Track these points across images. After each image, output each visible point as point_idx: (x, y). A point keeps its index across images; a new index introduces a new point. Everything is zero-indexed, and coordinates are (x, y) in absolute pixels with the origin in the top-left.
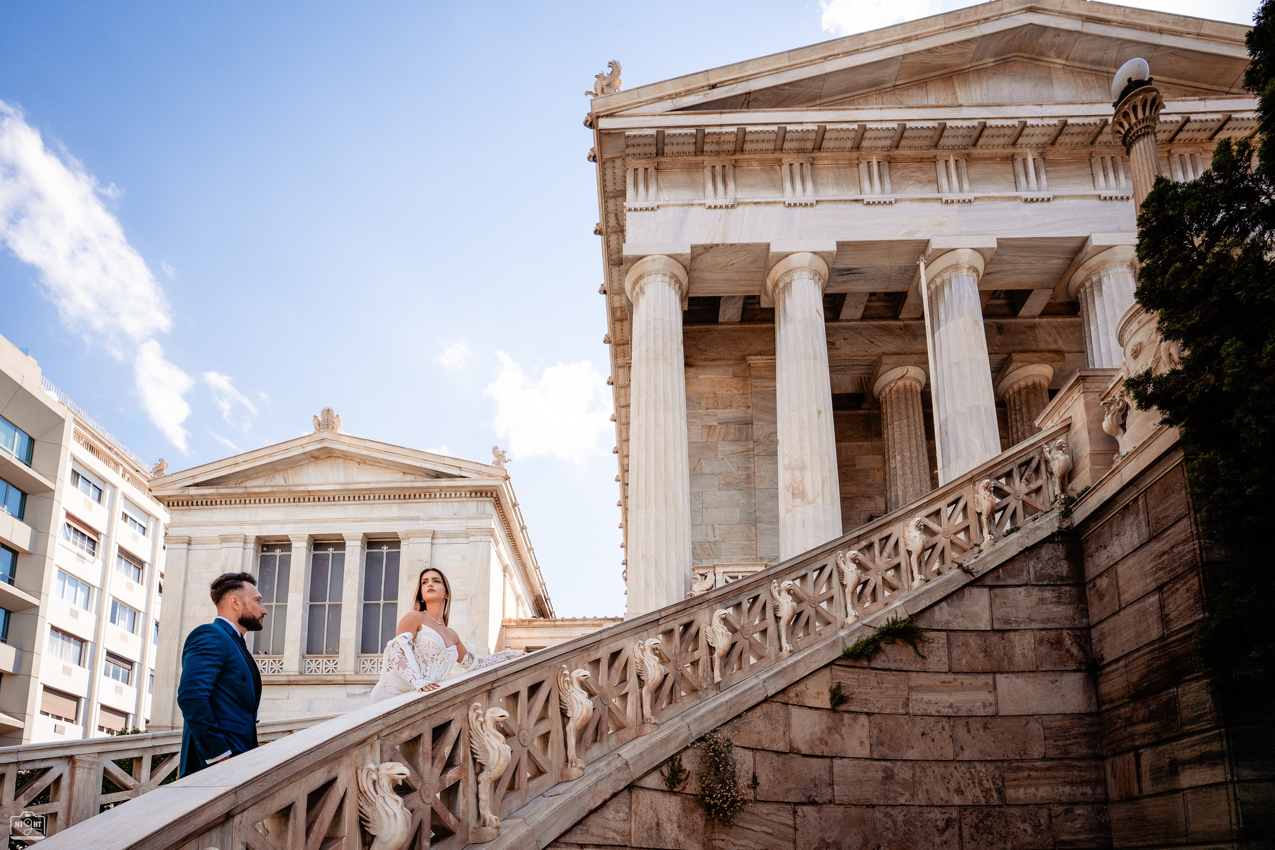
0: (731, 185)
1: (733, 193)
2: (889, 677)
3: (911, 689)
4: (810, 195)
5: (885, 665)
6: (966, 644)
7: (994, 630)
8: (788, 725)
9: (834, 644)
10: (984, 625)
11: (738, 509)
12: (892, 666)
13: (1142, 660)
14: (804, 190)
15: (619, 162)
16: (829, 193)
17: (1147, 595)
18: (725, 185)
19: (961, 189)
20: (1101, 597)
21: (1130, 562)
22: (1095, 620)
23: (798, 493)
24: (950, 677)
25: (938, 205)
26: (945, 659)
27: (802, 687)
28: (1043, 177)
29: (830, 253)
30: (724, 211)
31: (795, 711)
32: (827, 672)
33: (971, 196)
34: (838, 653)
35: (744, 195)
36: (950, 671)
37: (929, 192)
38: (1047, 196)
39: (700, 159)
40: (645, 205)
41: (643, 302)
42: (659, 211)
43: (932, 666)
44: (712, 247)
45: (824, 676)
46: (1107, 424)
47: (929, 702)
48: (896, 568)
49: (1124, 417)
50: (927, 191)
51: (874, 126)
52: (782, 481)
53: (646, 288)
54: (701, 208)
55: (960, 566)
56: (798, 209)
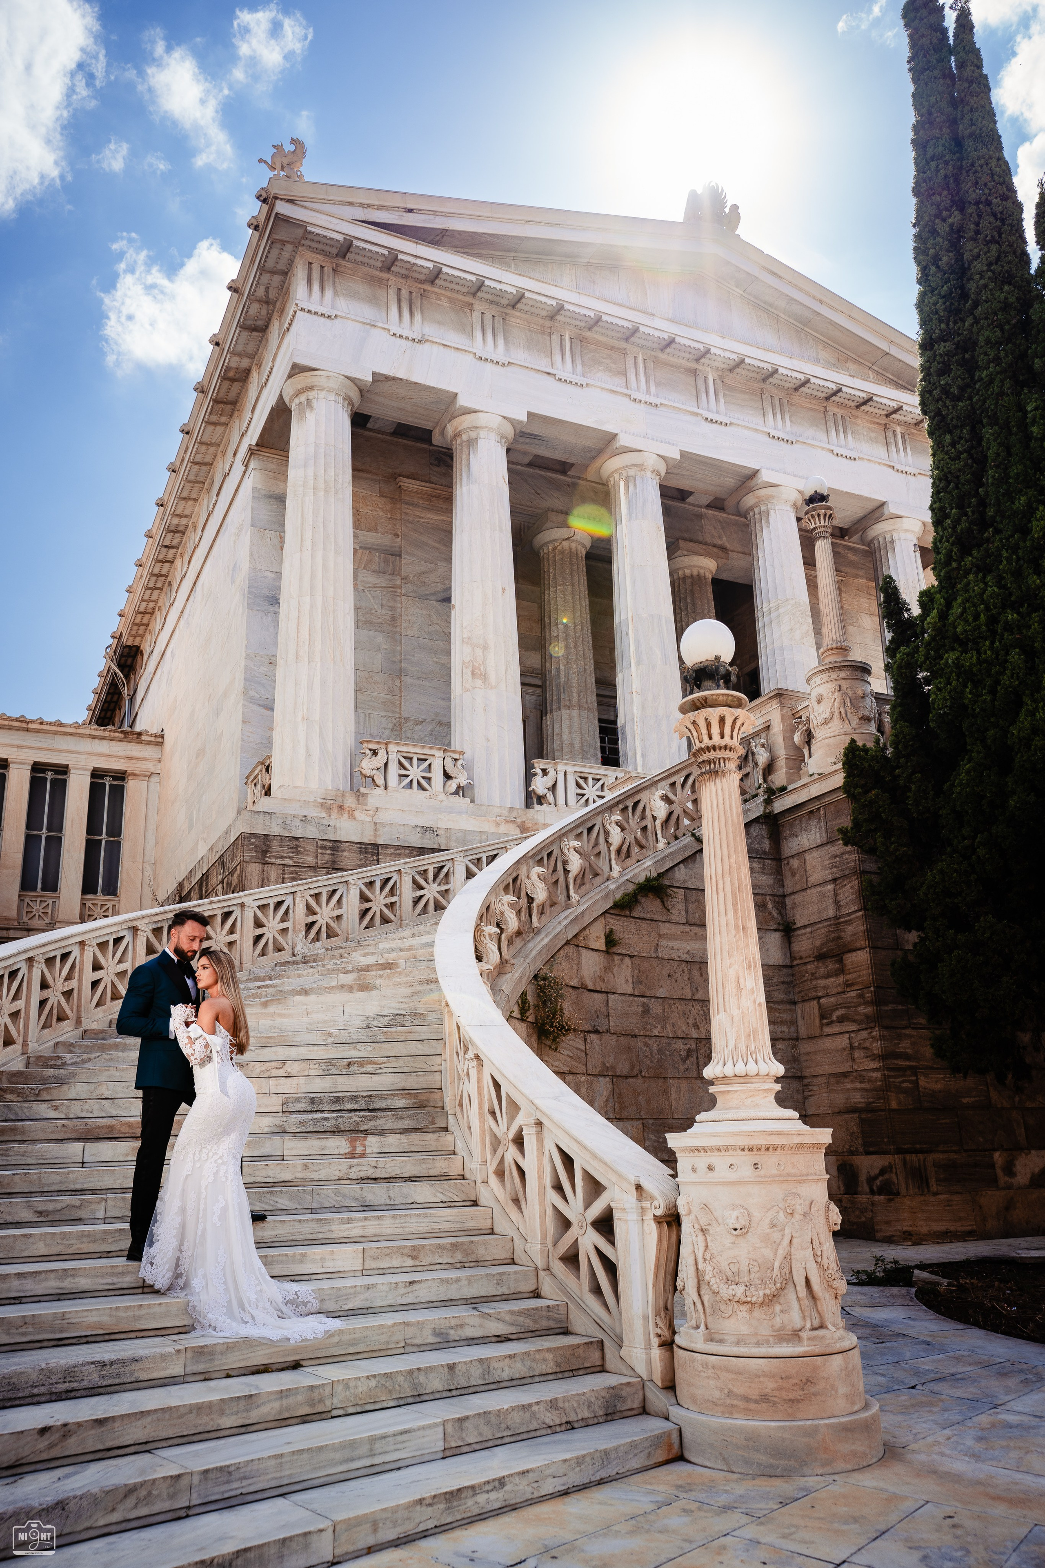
0: (418, 317)
1: (420, 326)
2: (645, 925)
3: (660, 936)
4: (500, 354)
5: (642, 915)
6: (698, 901)
8: (579, 964)
9: (607, 896)
12: (647, 916)
13: (823, 931)
14: (496, 346)
15: (289, 246)
16: (520, 355)
17: (825, 883)
18: (412, 315)
19: (648, 391)
20: (793, 874)
21: (815, 854)
22: (789, 891)
23: (478, 673)
25: (626, 400)
26: (683, 913)
27: (587, 932)
28: (722, 401)
29: (521, 422)
30: (410, 343)
31: (584, 952)
32: (602, 919)
33: (659, 401)
34: (610, 904)
35: (431, 330)
36: (687, 923)
38: (724, 421)
39: (385, 275)
40: (321, 310)
41: (310, 417)
42: (337, 321)
43: (675, 918)
44: (394, 379)
45: (601, 923)
46: (797, 738)
47: (673, 948)
48: (644, 829)
49: (809, 737)
50: (617, 383)
51: (572, 308)
52: (459, 654)
53: (315, 403)
54: (385, 333)
55: (693, 835)
56: (489, 365)
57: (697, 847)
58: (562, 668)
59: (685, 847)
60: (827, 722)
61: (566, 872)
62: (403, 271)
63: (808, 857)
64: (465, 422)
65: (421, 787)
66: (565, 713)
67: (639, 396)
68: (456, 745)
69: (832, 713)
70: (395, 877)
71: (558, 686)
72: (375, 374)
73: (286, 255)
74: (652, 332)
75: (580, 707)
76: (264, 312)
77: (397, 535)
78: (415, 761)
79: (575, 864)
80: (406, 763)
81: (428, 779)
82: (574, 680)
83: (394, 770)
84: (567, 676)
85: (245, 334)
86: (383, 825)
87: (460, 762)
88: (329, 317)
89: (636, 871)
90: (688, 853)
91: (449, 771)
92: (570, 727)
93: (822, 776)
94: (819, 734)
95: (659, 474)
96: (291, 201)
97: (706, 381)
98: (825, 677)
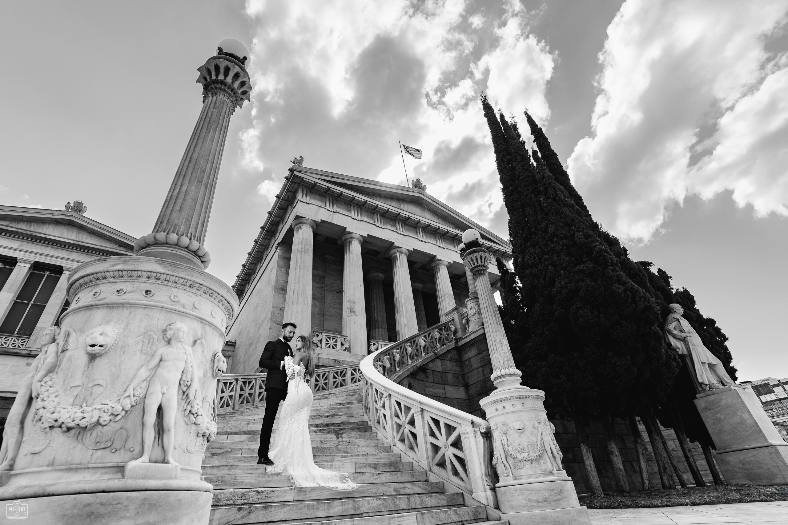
0: (335, 206)
1: (335, 208)
2: (420, 382)
3: (425, 386)
4: (359, 218)
5: (419, 378)
6: (437, 375)
7: (442, 372)
9: (408, 370)
10: (440, 370)
11: (317, 309)
12: (421, 379)
13: (479, 385)
14: (358, 216)
15: (297, 184)
16: (365, 219)
17: (479, 368)
18: (333, 205)
19: (403, 231)
20: (467, 367)
21: (474, 359)
22: (466, 372)
23: (352, 311)
24: (434, 384)
25: (396, 233)
26: (432, 378)
28: (424, 236)
29: (365, 237)
30: (332, 213)
33: (405, 234)
34: (409, 373)
35: (338, 210)
36: (434, 382)
37: (394, 229)
38: (425, 241)
39: (325, 194)
40: (306, 201)
41: (301, 231)
42: (310, 205)
43: (430, 380)
44: (327, 222)
45: (406, 379)
46: (463, 322)
47: (430, 391)
48: (417, 350)
49: (468, 322)
51: (380, 207)
52: (345, 305)
53: (303, 227)
54: (325, 209)
55: (434, 352)
56: (356, 221)
57: (435, 356)
58: (376, 315)
59: (431, 356)
60: (474, 315)
61: (395, 361)
62: (331, 193)
63: (472, 360)
64: (349, 236)
65: (333, 348)
66: (377, 330)
67: (400, 232)
68: (344, 333)
69: (476, 312)
70: (327, 373)
71: (375, 321)
72: (321, 220)
73: (295, 186)
74: (404, 215)
75: (382, 328)
76: (287, 203)
77: (324, 272)
78: (331, 339)
79: (398, 357)
80: (328, 339)
81: (336, 345)
82: (380, 319)
83: (324, 342)
84: (378, 318)
85: (280, 210)
86: (321, 358)
87: (346, 340)
88: (308, 204)
89: (417, 363)
90: (433, 358)
91: (343, 342)
92: (379, 334)
93: (475, 332)
94: (471, 319)
95: (406, 255)
96: (299, 172)
97: (419, 230)
98: (472, 301)
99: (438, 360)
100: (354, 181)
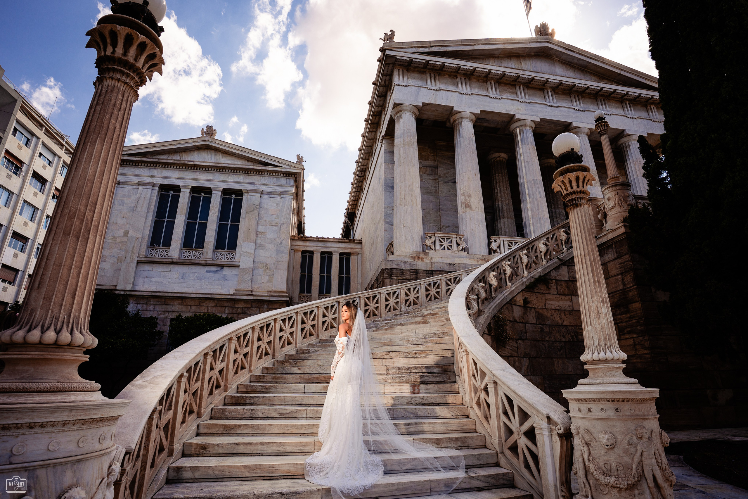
0: (438, 82)
1: (439, 85)
2: (540, 295)
3: (546, 300)
4: (469, 91)
5: (538, 291)
6: (562, 285)
7: (569, 280)
8: (513, 311)
9: (523, 284)
10: (566, 278)
11: (432, 204)
12: (541, 291)
14: (466, 88)
15: (391, 65)
16: (476, 91)
17: (618, 275)
18: (435, 82)
19: (525, 98)
21: (612, 263)
23: (468, 206)
24: (558, 296)
25: (517, 102)
26: (556, 290)
27: (515, 298)
28: (555, 99)
29: (477, 114)
30: (435, 91)
31: (514, 307)
32: (521, 293)
33: (530, 101)
34: (524, 287)
35: (442, 86)
36: (558, 294)
38: (556, 105)
39: (425, 70)
40: (403, 84)
41: (401, 121)
42: (409, 87)
43: (552, 292)
44: (430, 104)
45: (521, 294)
46: (600, 216)
47: (552, 304)
48: (537, 257)
49: (605, 215)
50: (513, 97)
51: (494, 72)
52: (460, 200)
53: (402, 116)
54: (426, 89)
55: (558, 258)
56: (464, 95)
57: (560, 263)
58: (500, 204)
59: (555, 263)
60: (613, 208)
61: (505, 274)
62: (431, 67)
63: (609, 265)
64: (457, 116)
65: (448, 249)
66: (502, 220)
67: (522, 100)
68: (461, 233)
69: (615, 204)
70: (439, 282)
71: (499, 211)
72: (423, 103)
73: (390, 68)
74: (525, 76)
75: (508, 218)
76: (385, 90)
77: (435, 161)
78: (446, 239)
79: (509, 271)
80: (442, 240)
81: (451, 246)
82: (505, 208)
83: (438, 243)
84: (502, 207)
85: (379, 98)
86: (434, 263)
87: (462, 239)
88: (406, 86)
89: (535, 273)
90: (556, 265)
91: (459, 243)
92: (504, 225)
93: (612, 231)
94: (610, 214)
95: (532, 128)
96: (391, 50)
97: (548, 92)
98: (610, 189)
99: (563, 267)
100: (457, 45)
